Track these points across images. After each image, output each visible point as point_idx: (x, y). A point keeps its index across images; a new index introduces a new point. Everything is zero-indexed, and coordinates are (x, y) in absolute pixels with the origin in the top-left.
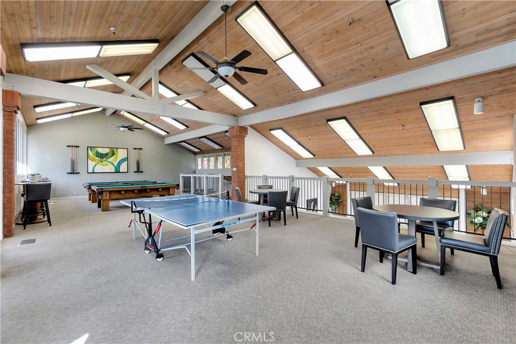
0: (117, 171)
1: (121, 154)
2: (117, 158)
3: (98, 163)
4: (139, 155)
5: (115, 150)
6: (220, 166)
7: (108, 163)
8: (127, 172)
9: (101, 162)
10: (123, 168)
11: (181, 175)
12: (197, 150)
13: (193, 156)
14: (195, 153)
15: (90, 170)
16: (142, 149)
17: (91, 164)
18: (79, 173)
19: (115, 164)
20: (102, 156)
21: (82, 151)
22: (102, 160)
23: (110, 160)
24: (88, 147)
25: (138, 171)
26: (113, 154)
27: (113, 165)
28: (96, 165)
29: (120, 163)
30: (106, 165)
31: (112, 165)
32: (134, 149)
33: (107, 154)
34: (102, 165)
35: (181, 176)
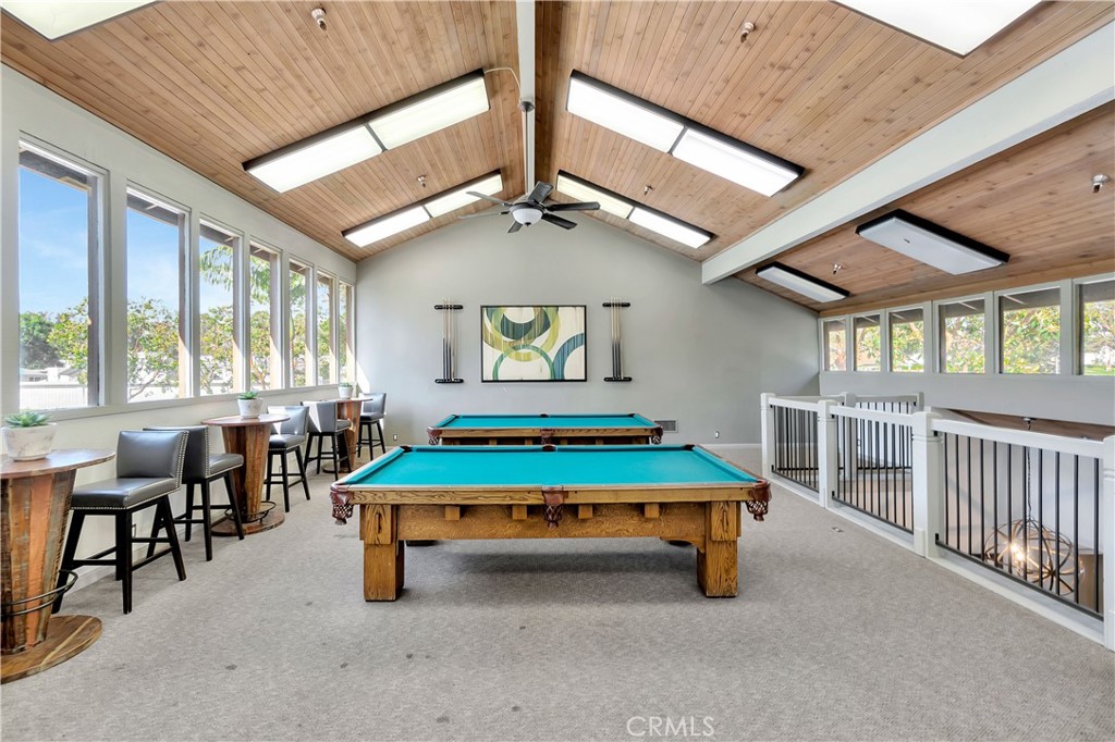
0: (557, 379)
1: (568, 323)
2: (555, 336)
3: (508, 353)
4: (620, 328)
5: (550, 311)
6: (869, 363)
7: (533, 353)
8: (585, 380)
9: (515, 348)
10: (574, 366)
11: (767, 400)
12: (827, 296)
13: (806, 323)
14: (816, 310)
15: (488, 376)
16: (628, 305)
17: (491, 354)
18: (462, 381)
19: (552, 355)
20: (516, 332)
21: (469, 317)
22: (517, 343)
23: (539, 342)
24: (482, 307)
25: (618, 377)
26: (546, 326)
27: (547, 358)
28: (501, 358)
29: (564, 353)
30: (528, 358)
31: (542, 358)
32: (605, 305)
33: (529, 325)
34: (518, 358)
35: (764, 404)
